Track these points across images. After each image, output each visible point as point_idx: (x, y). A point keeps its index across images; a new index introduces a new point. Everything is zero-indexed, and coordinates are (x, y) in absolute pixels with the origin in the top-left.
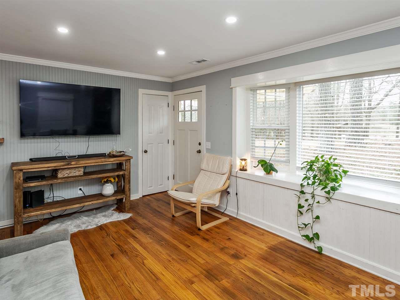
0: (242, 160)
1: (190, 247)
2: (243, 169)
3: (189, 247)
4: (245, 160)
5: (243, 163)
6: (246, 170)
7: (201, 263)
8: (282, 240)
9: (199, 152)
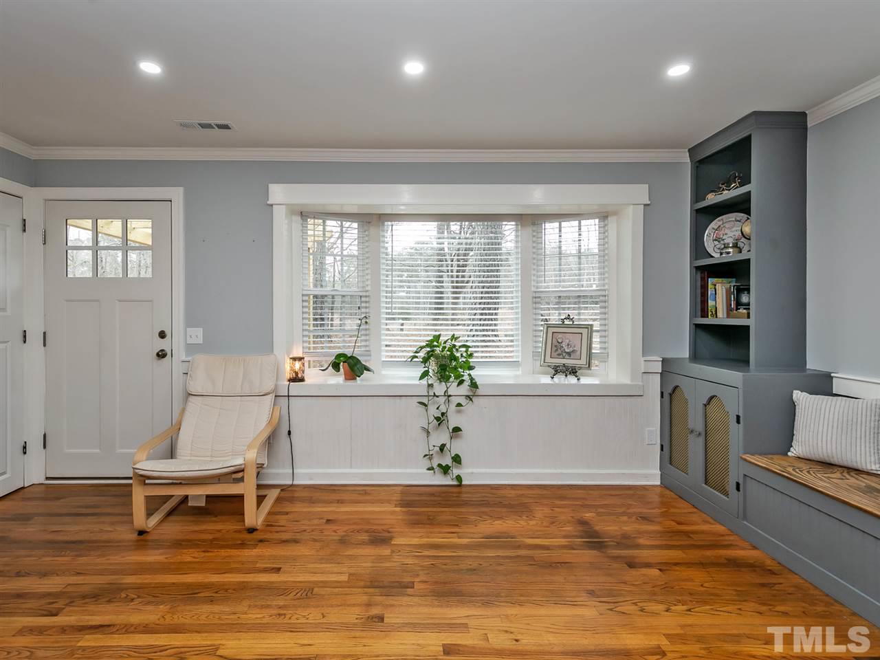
0: (294, 359)
1: (281, 568)
2: (297, 379)
3: (279, 569)
4: (300, 359)
5: (297, 365)
6: (302, 380)
7: (345, 582)
8: (401, 488)
9: (161, 355)
